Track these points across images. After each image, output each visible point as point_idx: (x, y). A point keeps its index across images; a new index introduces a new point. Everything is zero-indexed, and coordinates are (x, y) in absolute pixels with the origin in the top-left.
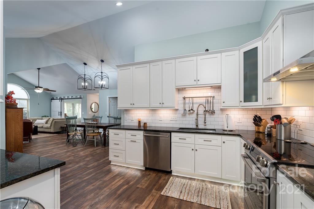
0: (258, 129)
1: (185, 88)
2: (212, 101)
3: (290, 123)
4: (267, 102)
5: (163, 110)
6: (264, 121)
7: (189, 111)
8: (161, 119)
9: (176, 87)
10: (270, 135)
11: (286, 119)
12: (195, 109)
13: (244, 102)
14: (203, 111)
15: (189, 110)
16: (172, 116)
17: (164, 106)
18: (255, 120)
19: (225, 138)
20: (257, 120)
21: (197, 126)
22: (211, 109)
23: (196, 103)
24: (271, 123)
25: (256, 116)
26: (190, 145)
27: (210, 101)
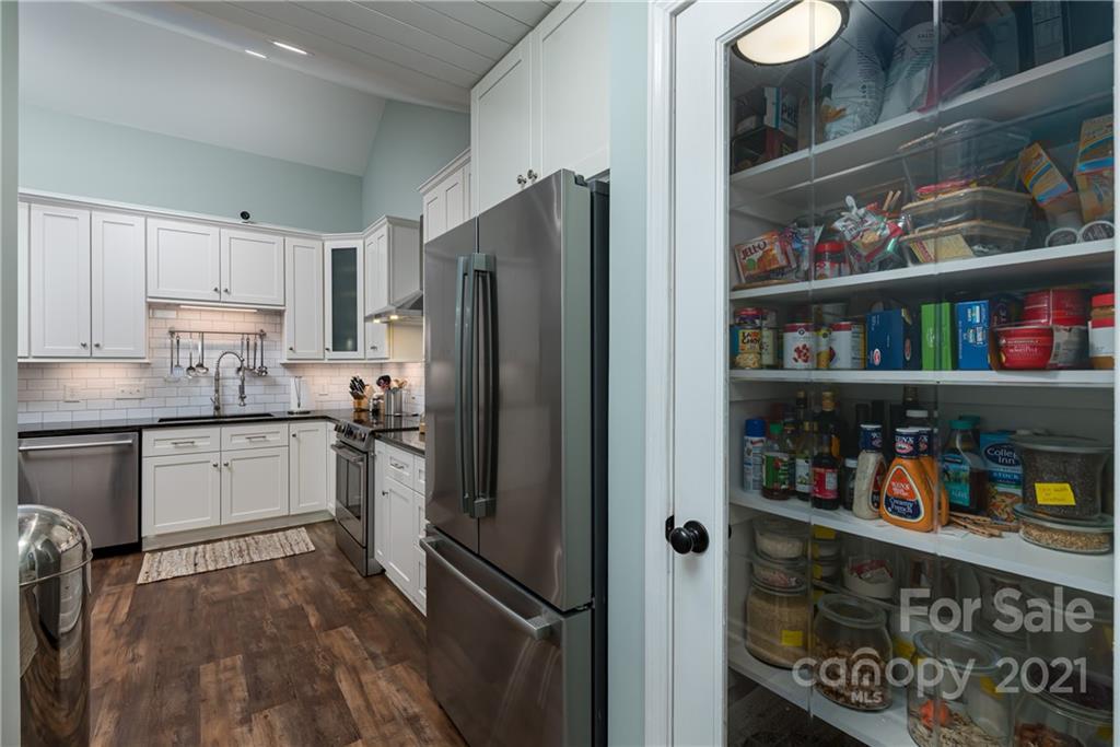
0: (359, 404)
1: (179, 305)
2: (259, 343)
3: (401, 387)
4: (371, 354)
5: (84, 365)
6: (367, 388)
7: (191, 368)
8: (72, 396)
9: (149, 300)
10: (376, 412)
11: (397, 381)
12: (210, 363)
13: (334, 350)
14: (235, 370)
15: (188, 366)
16: (122, 386)
17: (96, 353)
18: (353, 387)
19: (295, 427)
20: (357, 387)
21: (217, 408)
22: (258, 364)
23: (212, 348)
24: (379, 391)
25: (355, 379)
26: (206, 457)
27: (256, 344)
